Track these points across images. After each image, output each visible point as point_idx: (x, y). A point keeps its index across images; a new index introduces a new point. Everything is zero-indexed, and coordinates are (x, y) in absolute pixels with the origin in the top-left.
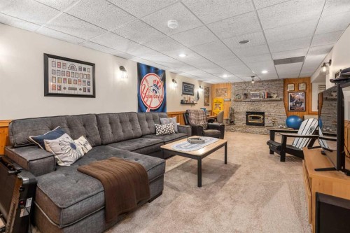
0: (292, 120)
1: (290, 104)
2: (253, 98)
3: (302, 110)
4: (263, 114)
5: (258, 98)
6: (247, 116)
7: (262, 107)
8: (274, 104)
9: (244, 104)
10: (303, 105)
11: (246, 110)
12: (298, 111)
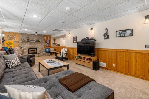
0: (47, 50)
1: (46, 44)
2: (32, 42)
3: (49, 46)
4: (36, 48)
5: (34, 42)
6: (29, 50)
7: (36, 46)
8: (41, 44)
9: (27, 44)
10: (49, 45)
11: (28, 47)
12: (48, 46)
